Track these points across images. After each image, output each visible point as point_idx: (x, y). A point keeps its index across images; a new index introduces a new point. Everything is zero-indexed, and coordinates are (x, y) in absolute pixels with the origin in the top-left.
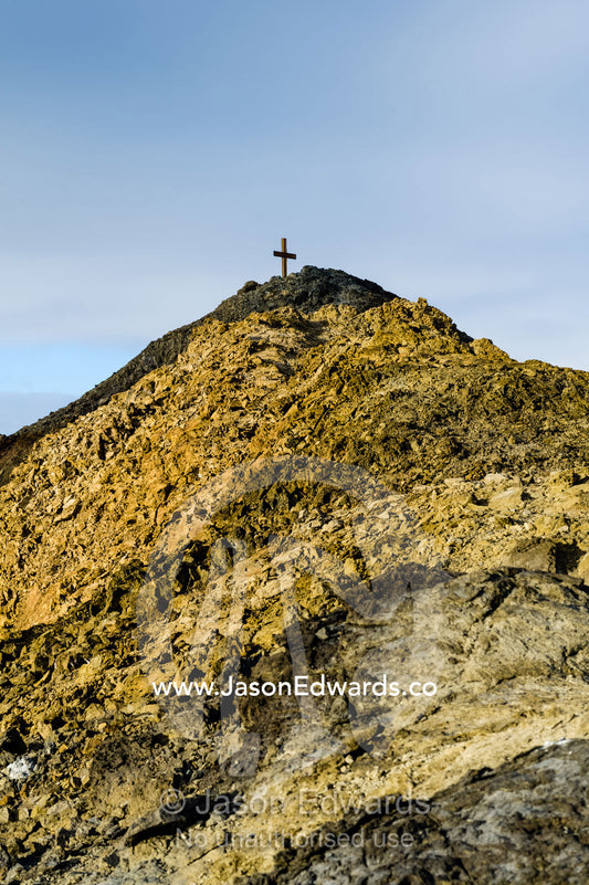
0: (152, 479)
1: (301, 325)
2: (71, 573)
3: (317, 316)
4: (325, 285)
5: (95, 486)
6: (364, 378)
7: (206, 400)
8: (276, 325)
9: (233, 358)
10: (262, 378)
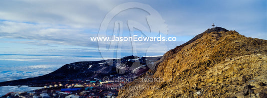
0: (199, 52)
1: (218, 34)
2: (188, 62)
3: (220, 33)
4: (218, 29)
5: (191, 52)
6: (231, 40)
7: (205, 43)
8: (215, 34)
9: (209, 38)
10: (214, 40)
